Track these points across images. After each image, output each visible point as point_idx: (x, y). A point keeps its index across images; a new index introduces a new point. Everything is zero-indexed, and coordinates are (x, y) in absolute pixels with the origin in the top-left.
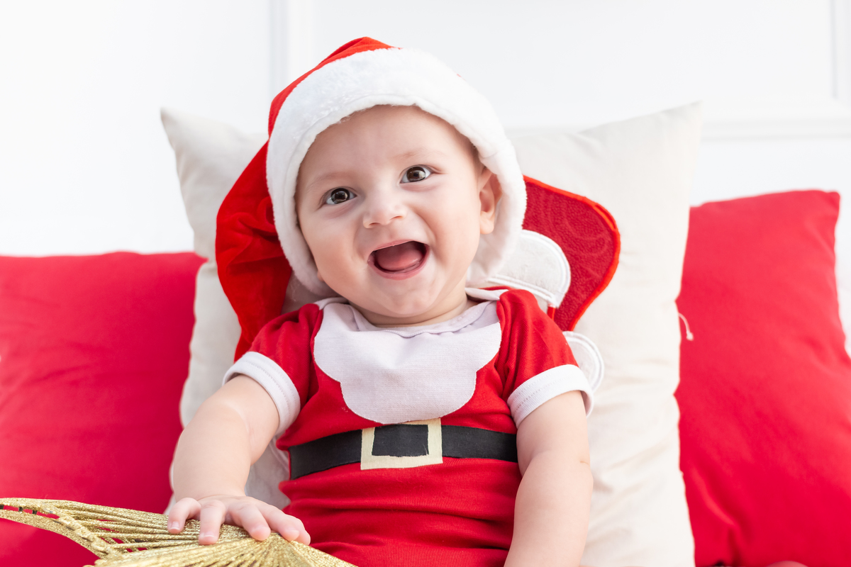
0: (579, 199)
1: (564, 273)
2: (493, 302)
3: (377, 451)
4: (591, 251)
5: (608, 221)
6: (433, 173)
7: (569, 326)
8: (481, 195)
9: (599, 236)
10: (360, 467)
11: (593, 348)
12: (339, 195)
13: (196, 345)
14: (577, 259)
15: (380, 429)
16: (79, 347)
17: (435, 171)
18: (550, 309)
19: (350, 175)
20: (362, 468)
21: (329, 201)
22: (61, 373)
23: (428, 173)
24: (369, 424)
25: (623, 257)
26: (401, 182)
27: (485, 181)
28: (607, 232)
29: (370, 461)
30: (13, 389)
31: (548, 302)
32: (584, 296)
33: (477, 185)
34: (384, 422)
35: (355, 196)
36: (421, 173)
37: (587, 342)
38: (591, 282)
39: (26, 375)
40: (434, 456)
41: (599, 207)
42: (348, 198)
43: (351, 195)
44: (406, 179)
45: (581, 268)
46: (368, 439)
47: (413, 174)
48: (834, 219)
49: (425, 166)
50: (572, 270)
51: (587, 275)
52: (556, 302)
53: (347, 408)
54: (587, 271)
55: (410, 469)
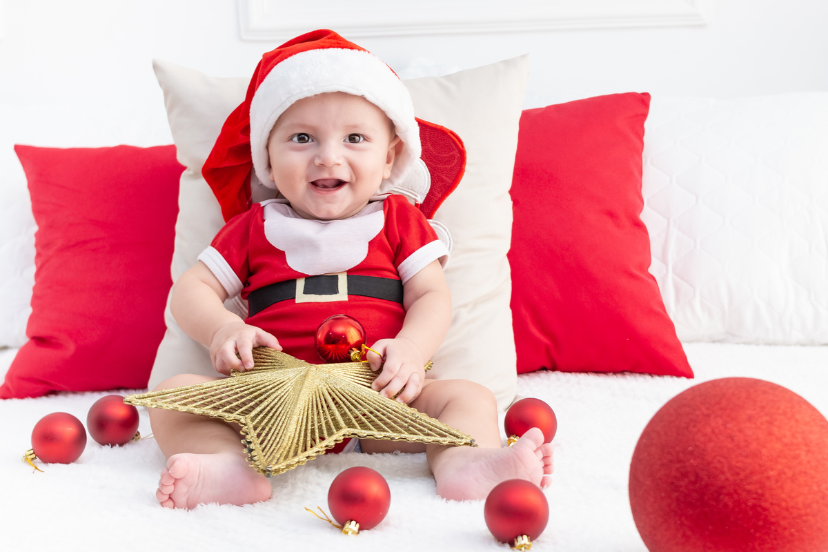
0: (438, 127)
1: (427, 180)
2: (382, 200)
3: (306, 292)
4: (445, 164)
5: (458, 142)
6: (365, 139)
7: (430, 217)
8: (388, 152)
9: (451, 153)
10: (295, 301)
11: (445, 230)
12: (302, 138)
13: (179, 227)
14: (435, 170)
15: (308, 278)
16: (96, 223)
17: (366, 139)
18: (417, 205)
19: (314, 129)
20: (296, 302)
21: (295, 139)
22: (85, 242)
23: (362, 139)
24: (301, 275)
25: (468, 167)
26: (344, 141)
27: (393, 145)
28: (457, 150)
29: (301, 297)
30: (51, 252)
31: (415, 200)
32: (439, 195)
33: (389, 146)
34: (310, 274)
35: (313, 141)
36: (357, 138)
37: (441, 226)
38: (444, 185)
39: (59, 243)
40: (342, 295)
41: (452, 133)
42: (307, 141)
43: (310, 140)
44: (347, 140)
45: (438, 176)
46: (300, 284)
47: (353, 138)
48: (645, 116)
49: (362, 135)
50: (431, 178)
51: (442, 180)
52: (420, 200)
53: (288, 266)
54: (442, 178)
55: (327, 302)
